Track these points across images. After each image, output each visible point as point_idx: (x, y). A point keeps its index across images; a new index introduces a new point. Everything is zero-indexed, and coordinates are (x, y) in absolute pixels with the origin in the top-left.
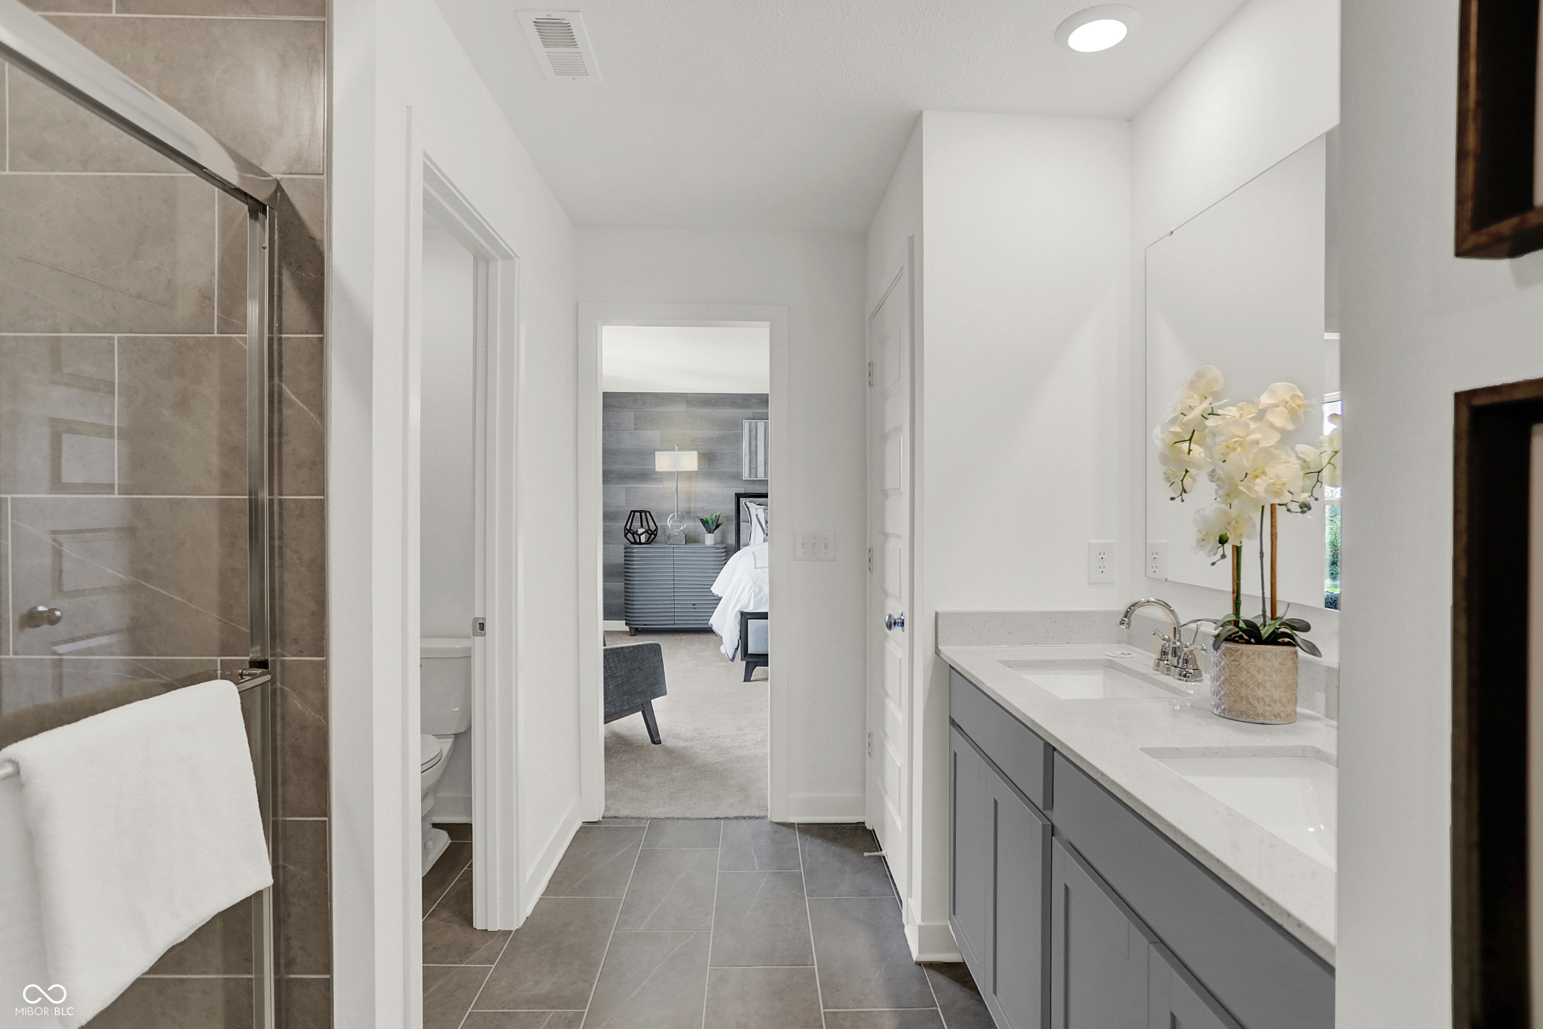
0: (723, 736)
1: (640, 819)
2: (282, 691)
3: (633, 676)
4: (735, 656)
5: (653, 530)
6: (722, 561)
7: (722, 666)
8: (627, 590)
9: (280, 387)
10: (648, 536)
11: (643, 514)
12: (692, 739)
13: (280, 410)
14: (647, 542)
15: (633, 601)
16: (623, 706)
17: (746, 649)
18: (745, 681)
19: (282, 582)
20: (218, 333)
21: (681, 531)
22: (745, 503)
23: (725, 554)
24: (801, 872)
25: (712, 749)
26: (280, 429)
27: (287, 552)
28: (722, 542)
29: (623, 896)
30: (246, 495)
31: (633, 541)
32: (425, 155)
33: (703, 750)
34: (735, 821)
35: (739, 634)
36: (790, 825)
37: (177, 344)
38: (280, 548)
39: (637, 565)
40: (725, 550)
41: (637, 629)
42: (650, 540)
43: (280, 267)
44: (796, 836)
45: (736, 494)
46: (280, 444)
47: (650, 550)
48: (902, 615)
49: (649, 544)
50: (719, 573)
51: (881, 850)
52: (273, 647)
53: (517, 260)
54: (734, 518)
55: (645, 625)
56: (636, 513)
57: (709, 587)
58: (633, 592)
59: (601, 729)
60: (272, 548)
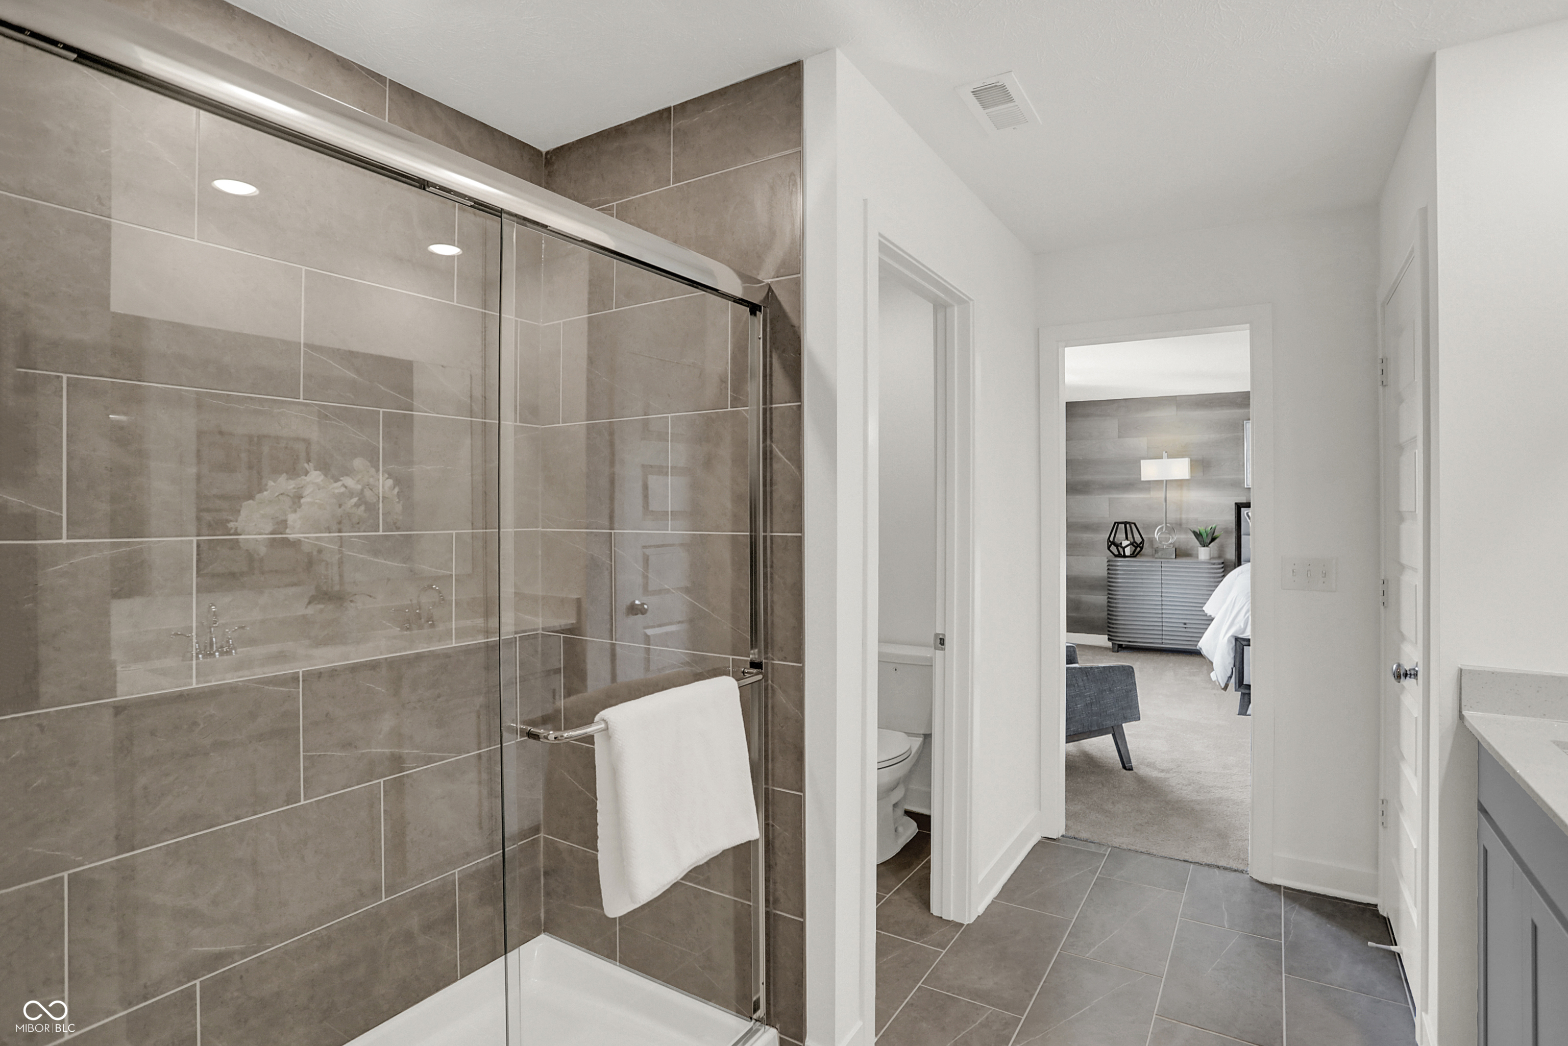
0: (1205, 772)
1: (1100, 844)
2: (772, 687)
3: (1103, 698)
4: (1228, 685)
5: (1139, 543)
6: (1219, 577)
7: (1214, 694)
8: (1110, 604)
9: (771, 446)
10: (1134, 548)
11: (1128, 526)
12: (1168, 771)
13: (771, 465)
14: (1133, 555)
15: (1116, 616)
16: (1091, 726)
17: (1241, 678)
18: (1239, 714)
19: (772, 601)
20: (731, 408)
21: (1171, 544)
22: (1247, 514)
23: (1223, 570)
24: (1281, 943)
25: (1190, 785)
26: (771, 480)
27: (776, 577)
28: (1220, 557)
29: (1073, 918)
30: (748, 532)
31: (1116, 553)
32: (880, 235)
33: (1179, 784)
34: (1207, 868)
35: (1233, 662)
36: (1276, 888)
37: (705, 418)
38: (772, 574)
39: (1120, 579)
40: (1222, 566)
41: (1120, 646)
42: (1136, 553)
43: (771, 352)
44: (1281, 901)
45: (1236, 504)
46: (771, 492)
47: (1135, 563)
48: (1417, 666)
49: (1135, 557)
50: (1214, 590)
51: (1396, 945)
52: (766, 652)
53: (971, 303)
54: (1234, 530)
55: (1129, 642)
56: (1120, 525)
57: (1201, 605)
58: (1116, 607)
59: (1061, 748)
60: (765, 574)
